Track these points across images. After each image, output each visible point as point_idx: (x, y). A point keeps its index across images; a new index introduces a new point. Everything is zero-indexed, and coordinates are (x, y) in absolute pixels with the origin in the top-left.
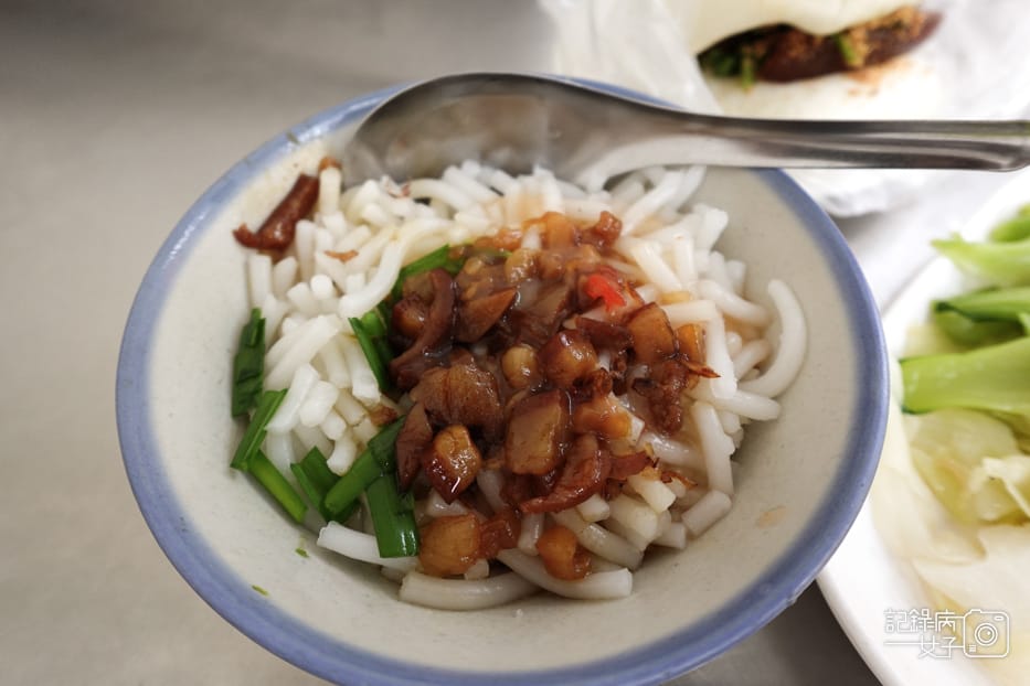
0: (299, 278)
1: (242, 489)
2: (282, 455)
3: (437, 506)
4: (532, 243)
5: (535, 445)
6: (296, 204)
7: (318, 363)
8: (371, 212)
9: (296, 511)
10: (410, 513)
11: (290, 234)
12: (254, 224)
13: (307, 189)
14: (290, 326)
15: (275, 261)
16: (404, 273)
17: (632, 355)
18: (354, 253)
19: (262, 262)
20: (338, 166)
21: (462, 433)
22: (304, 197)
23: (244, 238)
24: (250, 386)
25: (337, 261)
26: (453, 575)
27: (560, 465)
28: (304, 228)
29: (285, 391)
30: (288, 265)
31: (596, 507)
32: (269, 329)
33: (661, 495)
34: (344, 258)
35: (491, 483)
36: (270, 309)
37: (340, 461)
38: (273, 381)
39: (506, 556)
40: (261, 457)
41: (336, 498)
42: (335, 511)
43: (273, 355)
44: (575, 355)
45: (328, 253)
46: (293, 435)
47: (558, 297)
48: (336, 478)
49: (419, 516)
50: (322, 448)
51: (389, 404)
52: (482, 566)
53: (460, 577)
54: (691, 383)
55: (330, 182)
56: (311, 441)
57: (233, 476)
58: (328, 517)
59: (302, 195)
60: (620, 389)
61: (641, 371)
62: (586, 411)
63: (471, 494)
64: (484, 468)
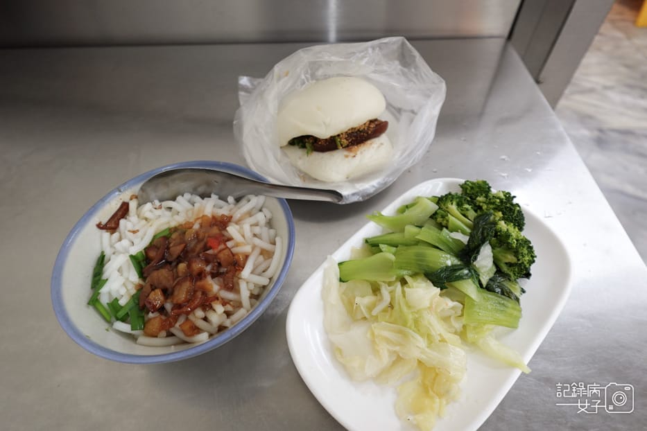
0: (120, 239)
1: (91, 311)
2: (105, 300)
3: (151, 315)
4: (196, 226)
5: (181, 295)
6: (120, 213)
7: (120, 270)
8: (148, 215)
9: (108, 318)
10: (143, 317)
11: (117, 224)
12: (104, 221)
13: (125, 207)
14: (113, 257)
15: (112, 233)
16: (154, 237)
17: (220, 265)
18: (138, 231)
19: (106, 235)
20: (136, 197)
21: (158, 292)
22: (124, 211)
23: (99, 226)
24: (97, 278)
25: (132, 234)
26: (155, 336)
27: (188, 301)
28: (122, 222)
29: (107, 280)
30: (116, 235)
31: (200, 313)
32: (106, 259)
33: (220, 309)
34: (134, 232)
35: (168, 306)
36: (108, 252)
37: (122, 302)
38: (104, 277)
39: (173, 330)
40: (97, 300)
41: (121, 314)
42: (120, 317)
43: (106, 267)
44: (198, 266)
45: (129, 231)
46: (110, 294)
47: (201, 245)
48: (122, 307)
49: (146, 319)
50: (118, 298)
51: (141, 282)
52: (164, 333)
53: (156, 337)
54: (237, 273)
55: (133, 205)
56: (115, 295)
57: (88, 307)
58: (118, 319)
59: (122, 210)
60: (214, 276)
61: (223, 270)
62: (199, 283)
63: (162, 310)
64: (166, 302)
